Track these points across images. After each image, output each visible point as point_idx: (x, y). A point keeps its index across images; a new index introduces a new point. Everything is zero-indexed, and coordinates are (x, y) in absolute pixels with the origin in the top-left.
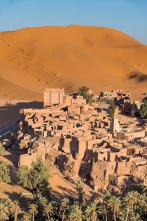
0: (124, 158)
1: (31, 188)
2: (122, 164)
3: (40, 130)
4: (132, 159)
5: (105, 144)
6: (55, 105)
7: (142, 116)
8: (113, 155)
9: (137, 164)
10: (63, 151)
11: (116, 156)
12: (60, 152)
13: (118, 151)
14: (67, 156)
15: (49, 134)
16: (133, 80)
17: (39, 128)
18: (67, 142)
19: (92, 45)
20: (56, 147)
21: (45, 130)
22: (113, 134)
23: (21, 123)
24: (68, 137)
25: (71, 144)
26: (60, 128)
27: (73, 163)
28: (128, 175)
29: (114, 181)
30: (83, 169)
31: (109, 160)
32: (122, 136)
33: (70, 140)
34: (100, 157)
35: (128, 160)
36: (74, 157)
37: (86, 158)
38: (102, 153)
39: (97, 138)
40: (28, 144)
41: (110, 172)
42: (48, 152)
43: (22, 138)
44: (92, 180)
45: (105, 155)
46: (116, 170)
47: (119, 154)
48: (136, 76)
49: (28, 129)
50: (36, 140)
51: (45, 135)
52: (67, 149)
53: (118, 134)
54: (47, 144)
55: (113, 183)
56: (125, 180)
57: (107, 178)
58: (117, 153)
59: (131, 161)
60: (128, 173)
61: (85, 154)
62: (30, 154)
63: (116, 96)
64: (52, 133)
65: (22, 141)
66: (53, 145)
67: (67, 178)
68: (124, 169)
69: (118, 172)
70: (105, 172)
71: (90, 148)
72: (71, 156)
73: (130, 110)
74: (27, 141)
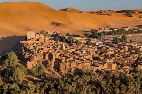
0: (73, 61)
1: (37, 76)
2: (72, 63)
3: (33, 50)
4: (76, 61)
5: (62, 55)
6: (33, 38)
7: (69, 42)
8: (68, 60)
9: (78, 63)
10: (45, 59)
11: (69, 60)
12: (44, 59)
13: (70, 58)
14: (48, 61)
15: (38, 52)
16: (54, 25)
17: (33, 49)
18: (47, 55)
19: (34, 10)
20: (42, 57)
21: (36, 50)
22: (63, 50)
23: (23, 47)
24: (47, 53)
25: (49, 56)
26: (42, 49)
27: (51, 64)
28: (75, 68)
29: (70, 70)
30: (55, 66)
31: (66, 62)
32: (67, 51)
33: (48, 54)
34: (63, 61)
35: (74, 62)
36: (51, 61)
37: (56, 61)
38: (63, 59)
39: (58, 53)
40: (29, 56)
41: (68, 67)
42: (39, 60)
43: (25, 54)
44: (60, 70)
45: (65, 60)
46: (70, 66)
47: (70, 59)
48: (54, 23)
49: (27, 50)
50: (32, 54)
51: (36, 52)
52: (47, 58)
53: (65, 50)
54: (38, 56)
55: (70, 71)
56: (74, 70)
57: (67, 69)
58: (69, 59)
59: (75, 62)
60: (75, 67)
61: (55, 59)
62: (31, 61)
63: (53, 33)
64: (39, 52)
65: (26, 55)
66: (40, 57)
67: (49, 70)
68: (73, 65)
69: (71, 66)
70: (66, 67)
71: (57, 57)
72: (50, 61)
73: (63, 39)
74: (28, 55)
